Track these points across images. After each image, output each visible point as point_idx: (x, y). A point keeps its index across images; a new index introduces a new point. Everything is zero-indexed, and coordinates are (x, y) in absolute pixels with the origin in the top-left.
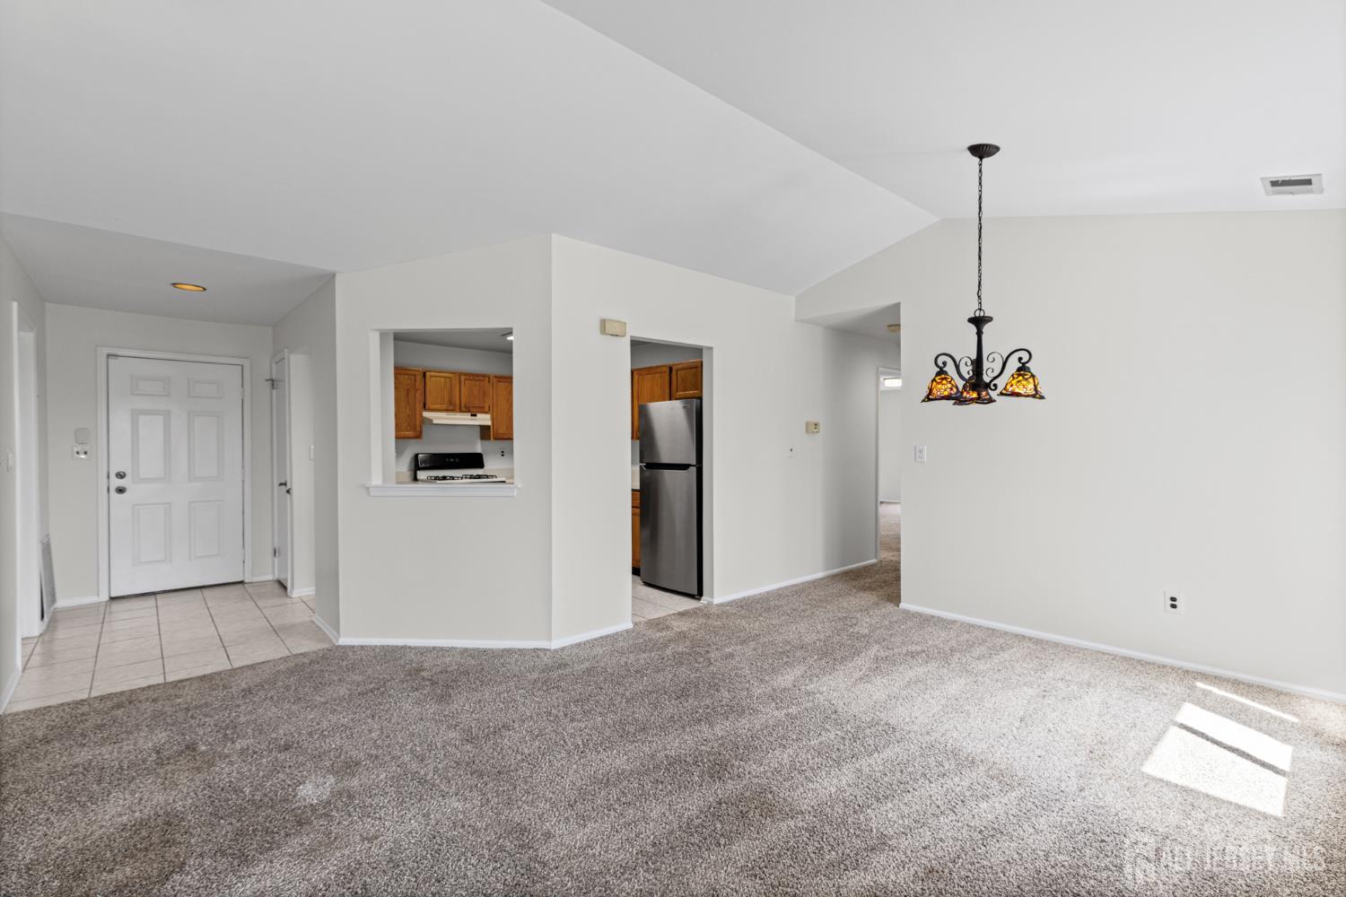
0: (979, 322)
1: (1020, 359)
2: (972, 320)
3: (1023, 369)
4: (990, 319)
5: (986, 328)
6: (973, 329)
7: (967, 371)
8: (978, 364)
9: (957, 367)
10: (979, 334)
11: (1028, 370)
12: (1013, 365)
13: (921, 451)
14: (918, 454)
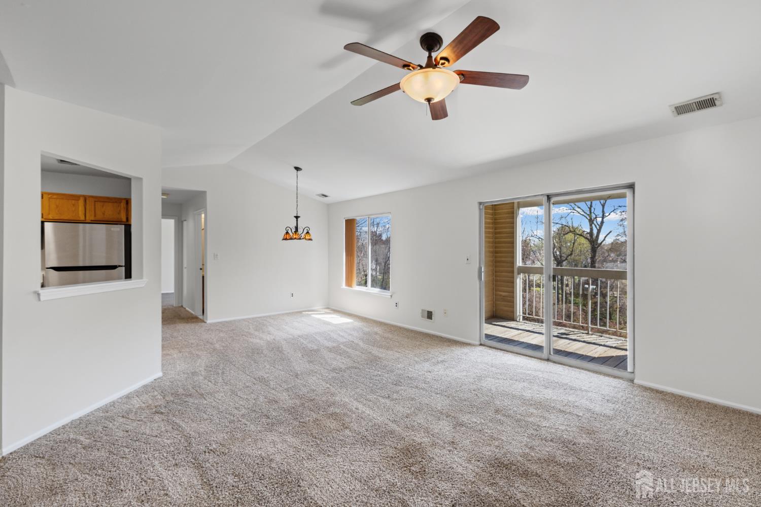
0: (297, 217)
1: (307, 230)
2: (295, 217)
3: (308, 233)
4: (299, 217)
5: (299, 219)
6: (295, 219)
7: (294, 230)
8: (297, 228)
9: (291, 230)
10: (297, 221)
12: (305, 231)
13: (217, 255)
14: (216, 256)
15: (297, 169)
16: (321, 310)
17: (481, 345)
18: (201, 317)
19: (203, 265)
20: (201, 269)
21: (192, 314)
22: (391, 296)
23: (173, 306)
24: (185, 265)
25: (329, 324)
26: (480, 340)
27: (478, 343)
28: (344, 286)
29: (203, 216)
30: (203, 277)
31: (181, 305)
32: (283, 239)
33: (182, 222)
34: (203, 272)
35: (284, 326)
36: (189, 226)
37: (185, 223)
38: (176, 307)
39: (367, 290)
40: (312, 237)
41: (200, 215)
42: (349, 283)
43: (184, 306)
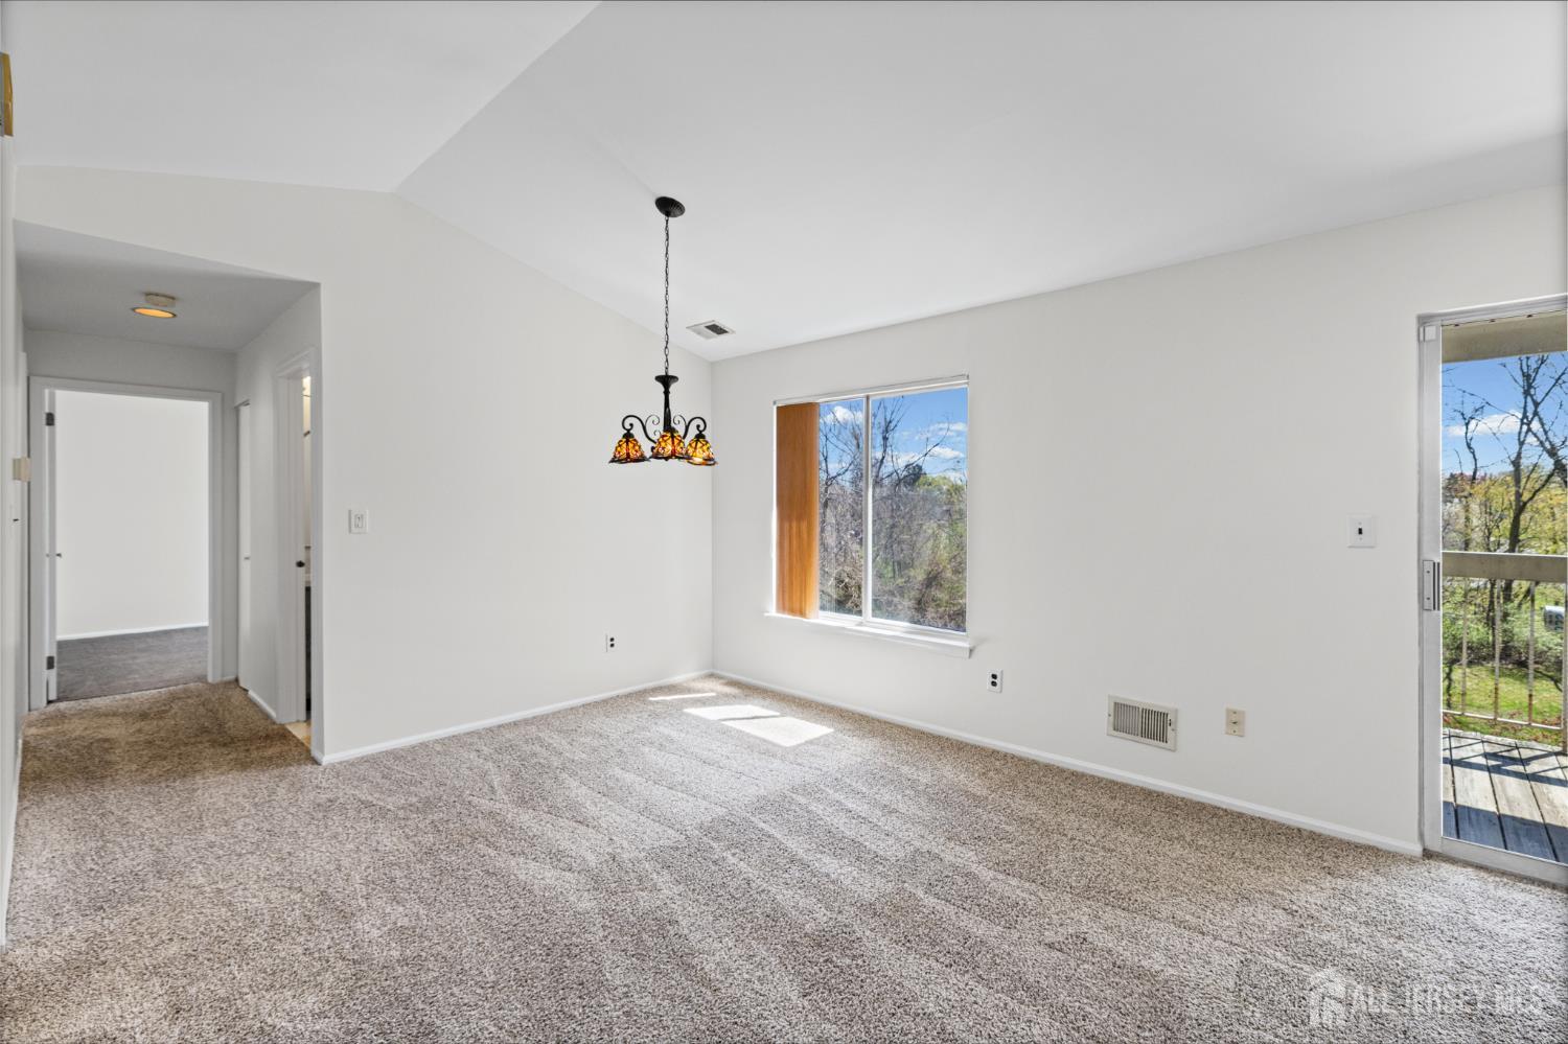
0: (666, 381)
1: (698, 426)
2: (659, 379)
3: (700, 436)
4: (675, 378)
5: (673, 388)
6: (661, 388)
9: (645, 426)
10: (667, 393)
11: (703, 437)
12: (693, 432)
13: (360, 518)
14: (354, 521)
15: (668, 206)
16: (699, 685)
17: (1428, 854)
18: (299, 732)
19: (308, 548)
20: (300, 564)
21: (267, 717)
22: (971, 651)
23: (202, 679)
24: (245, 550)
25: (767, 750)
26: (1421, 836)
27: (1416, 849)
28: (772, 610)
29: (307, 381)
30: (308, 590)
31: (231, 677)
32: (613, 461)
33: (237, 410)
34: (308, 572)
35: (618, 772)
36: (259, 423)
37: (245, 411)
38: (214, 687)
39: (860, 624)
40: (715, 452)
41: (297, 377)
42: (792, 597)
43: (242, 684)
